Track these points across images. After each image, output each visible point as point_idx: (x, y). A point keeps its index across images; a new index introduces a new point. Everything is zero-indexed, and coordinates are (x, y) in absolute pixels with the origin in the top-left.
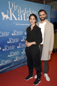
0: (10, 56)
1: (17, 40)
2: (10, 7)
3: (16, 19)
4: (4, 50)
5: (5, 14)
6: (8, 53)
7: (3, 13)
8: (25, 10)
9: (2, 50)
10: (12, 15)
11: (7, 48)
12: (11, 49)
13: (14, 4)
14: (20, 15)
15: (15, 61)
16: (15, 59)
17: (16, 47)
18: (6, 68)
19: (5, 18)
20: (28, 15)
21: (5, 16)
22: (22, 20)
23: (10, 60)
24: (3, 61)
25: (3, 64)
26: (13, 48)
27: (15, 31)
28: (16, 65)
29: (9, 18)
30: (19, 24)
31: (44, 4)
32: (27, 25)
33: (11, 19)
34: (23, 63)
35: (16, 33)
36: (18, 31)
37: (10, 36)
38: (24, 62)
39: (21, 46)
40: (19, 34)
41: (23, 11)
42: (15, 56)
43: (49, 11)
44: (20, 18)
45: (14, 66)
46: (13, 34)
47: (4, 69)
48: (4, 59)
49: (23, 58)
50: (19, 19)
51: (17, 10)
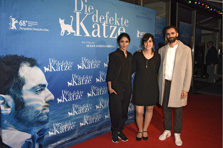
0: (71, 114)
1: (87, 80)
2: (76, 10)
3: (88, 35)
4: (61, 100)
5: (66, 23)
6: (67, 108)
7: (62, 22)
8: (107, 17)
9: (56, 100)
10: (80, 25)
11: (67, 97)
12: (75, 98)
13: (84, 3)
14: (96, 27)
15: (81, 124)
16: (81, 120)
17: (85, 95)
18: (63, 141)
19: (66, 32)
20: (111, 27)
21: (66, 28)
22: (99, 36)
23: (71, 122)
24: (58, 125)
25: (57, 133)
26: (78, 95)
27: (84, 60)
28: (84, 135)
29: (75, 32)
30: (93, 44)
31: (140, 5)
32: (109, 46)
33: (78, 34)
34: (98, 130)
35: (86, 65)
36: (91, 60)
37: (75, 70)
38: (100, 128)
39: (95, 92)
40: (93, 66)
41: (102, 17)
42: (83, 114)
43: (151, 19)
44: (96, 33)
45: (79, 136)
46: (79, 67)
47: (59, 142)
48: (59, 122)
49: (98, 118)
50: (93, 35)
51: (92, 15)
